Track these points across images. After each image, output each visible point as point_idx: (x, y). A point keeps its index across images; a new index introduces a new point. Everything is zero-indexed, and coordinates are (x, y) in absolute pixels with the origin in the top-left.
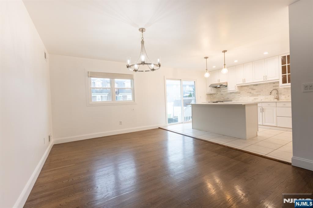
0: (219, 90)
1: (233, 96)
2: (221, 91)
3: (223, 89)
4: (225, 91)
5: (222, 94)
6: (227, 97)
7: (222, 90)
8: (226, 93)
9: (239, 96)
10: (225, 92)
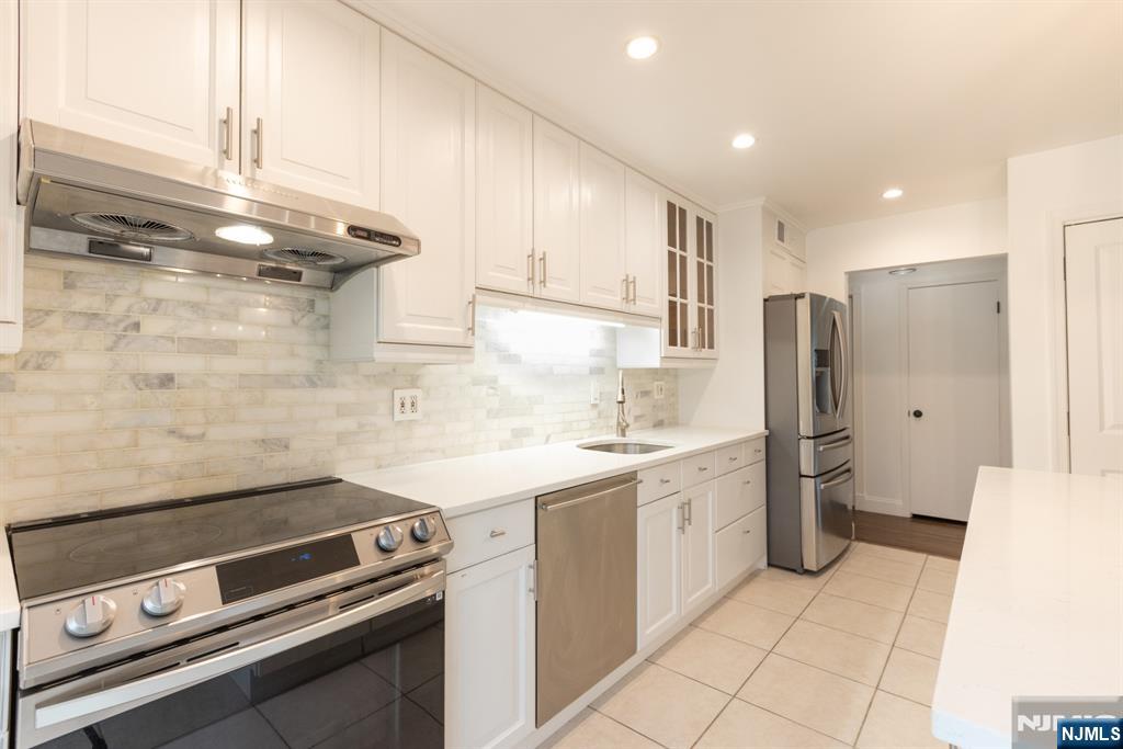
0: (81, 301)
1: (342, 411)
2: (153, 326)
3: (195, 306)
4: (218, 329)
5: (167, 380)
6: (256, 432)
7: (157, 306)
8: (223, 364)
9: (409, 416)
10: (228, 347)
